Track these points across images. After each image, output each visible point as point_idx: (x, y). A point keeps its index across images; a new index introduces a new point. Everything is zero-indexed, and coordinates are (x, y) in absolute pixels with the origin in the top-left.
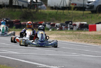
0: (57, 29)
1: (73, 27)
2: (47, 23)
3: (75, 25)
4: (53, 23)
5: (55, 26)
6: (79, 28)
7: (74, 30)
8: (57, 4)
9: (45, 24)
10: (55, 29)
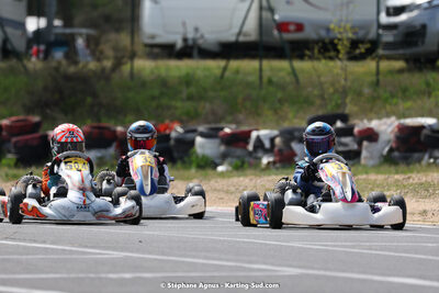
0: (260, 159)
1: (360, 144)
2: (201, 129)
3: (371, 135)
4: (234, 126)
5: (250, 148)
6: (396, 154)
7: (363, 161)
8: (196, 30)
9: (190, 136)
10: (251, 160)
